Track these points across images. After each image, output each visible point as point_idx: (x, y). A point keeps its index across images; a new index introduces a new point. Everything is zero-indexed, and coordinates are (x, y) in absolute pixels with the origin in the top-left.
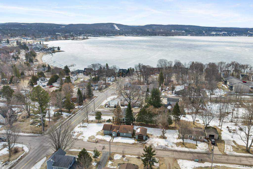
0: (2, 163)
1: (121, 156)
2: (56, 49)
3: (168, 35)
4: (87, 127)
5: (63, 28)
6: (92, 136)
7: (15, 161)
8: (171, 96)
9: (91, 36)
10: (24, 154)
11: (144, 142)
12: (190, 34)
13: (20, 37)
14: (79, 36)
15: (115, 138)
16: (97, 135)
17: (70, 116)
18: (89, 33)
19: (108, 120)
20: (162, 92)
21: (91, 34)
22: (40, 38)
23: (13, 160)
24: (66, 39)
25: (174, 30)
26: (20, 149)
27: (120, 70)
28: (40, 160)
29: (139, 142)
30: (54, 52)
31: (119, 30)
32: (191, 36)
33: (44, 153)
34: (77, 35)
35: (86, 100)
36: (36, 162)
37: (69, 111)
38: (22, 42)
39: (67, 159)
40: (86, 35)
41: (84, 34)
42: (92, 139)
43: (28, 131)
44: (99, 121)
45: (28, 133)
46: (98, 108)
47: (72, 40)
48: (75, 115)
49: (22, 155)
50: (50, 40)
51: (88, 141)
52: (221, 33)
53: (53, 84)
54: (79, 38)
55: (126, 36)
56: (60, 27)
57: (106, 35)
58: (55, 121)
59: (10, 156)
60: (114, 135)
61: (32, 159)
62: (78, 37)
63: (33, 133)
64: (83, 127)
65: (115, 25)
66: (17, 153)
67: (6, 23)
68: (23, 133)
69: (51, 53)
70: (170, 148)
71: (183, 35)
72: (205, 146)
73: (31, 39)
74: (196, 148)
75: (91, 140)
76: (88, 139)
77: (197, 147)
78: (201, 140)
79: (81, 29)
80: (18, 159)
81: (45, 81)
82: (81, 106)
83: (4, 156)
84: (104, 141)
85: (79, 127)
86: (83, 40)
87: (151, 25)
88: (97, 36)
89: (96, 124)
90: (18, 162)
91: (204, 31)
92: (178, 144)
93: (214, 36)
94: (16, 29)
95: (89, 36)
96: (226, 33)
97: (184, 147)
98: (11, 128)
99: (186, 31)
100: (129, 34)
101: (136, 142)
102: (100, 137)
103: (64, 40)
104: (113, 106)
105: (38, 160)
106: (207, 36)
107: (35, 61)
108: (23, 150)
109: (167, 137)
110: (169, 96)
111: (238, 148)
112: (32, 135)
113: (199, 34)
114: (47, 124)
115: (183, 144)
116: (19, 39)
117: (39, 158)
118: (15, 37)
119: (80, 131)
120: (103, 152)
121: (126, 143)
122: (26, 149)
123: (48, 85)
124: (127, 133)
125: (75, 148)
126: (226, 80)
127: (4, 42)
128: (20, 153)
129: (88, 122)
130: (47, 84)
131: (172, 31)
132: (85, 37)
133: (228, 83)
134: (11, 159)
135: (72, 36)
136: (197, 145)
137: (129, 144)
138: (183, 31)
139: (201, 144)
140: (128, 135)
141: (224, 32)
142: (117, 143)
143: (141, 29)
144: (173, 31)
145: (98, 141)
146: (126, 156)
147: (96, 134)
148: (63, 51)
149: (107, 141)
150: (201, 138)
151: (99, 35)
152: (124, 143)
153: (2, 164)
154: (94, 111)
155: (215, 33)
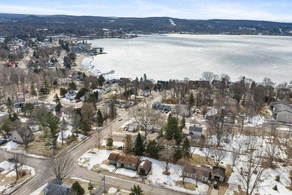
0: (9, 184)
1: (116, 190)
2: (98, 51)
3: (233, 33)
4: (96, 153)
5: (112, 22)
6: (97, 164)
7: (20, 184)
8: (200, 121)
9: (141, 33)
10: (29, 177)
11: (145, 177)
12: (261, 32)
13: (64, 34)
14: (128, 33)
15: (118, 169)
16: (102, 164)
17: (85, 138)
18: (139, 30)
19: (119, 148)
20: (193, 115)
21: (142, 30)
22: (85, 35)
23: (19, 183)
24: (113, 37)
25: (242, 27)
26: (28, 172)
27: (158, 82)
28: (42, 186)
29: (140, 176)
30: (95, 54)
31: (175, 25)
32: (263, 35)
33: (47, 178)
34: (125, 31)
35: (108, 120)
36: (39, 186)
37: (86, 133)
38: (65, 40)
39: (60, 190)
40: (135, 32)
41: (134, 30)
42: (96, 168)
43: (40, 153)
44: (111, 148)
45: (40, 155)
46: (116, 132)
47: (119, 38)
48: (90, 138)
49: (28, 179)
50: (95, 38)
51: (92, 170)
53: (80, 98)
54: (127, 36)
55: (181, 34)
56: (109, 22)
57: (158, 32)
58: (68, 143)
59: (17, 178)
60: (118, 165)
61: (35, 183)
62: (126, 34)
63: (44, 155)
64: (93, 153)
65: (171, 20)
66: (24, 176)
67: (54, 16)
68: (35, 155)
69: (92, 55)
70: (168, 186)
71: (253, 34)
72: (205, 189)
73: (75, 36)
74: (195, 190)
75: (94, 169)
76: (92, 168)
77: (196, 188)
78: (204, 180)
79: (131, 24)
80: (23, 182)
81: (73, 94)
82: (100, 128)
83: (12, 178)
84: (107, 171)
85: (88, 153)
86: (131, 38)
87: (215, 20)
88: (148, 33)
89: (106, 150)
90: (22, 185)
91: (281, 29)
92: (177, 183)
94: (62, 23)
95: (138, 33)
97: (183, 188)
98: (27, 148)
99: (257, 28)
100: (186, 31)
101: (137, 176)
102: (105, 167)
103: (110, 38)
104: (132, 130)
105: (41, 185)
106: (283, 35)
107: (73, 65)
108: (30, 173)
109: (170, 173)
110: (199, 121)
112: (43, 157)
113: (274, 32)
114: (60, 146)
115: (183, 184)
116: (63, 36)
117: (42, 182)
118: (60, 34)
119: (88, 157)
120: (101, 184)
121: (126, 176)
122: (33, 173)
123: (76, 98)
124: (131, 165)
125: (77, 176)
126: (272, 105)
127: (47, 40)
128: (26, 176)
129: (99, 147)
130: (74, 97)
131: (240, 28)
132: (134, 35)
133: (274, 109)
134: (18, 181)
135: (120, 33)
136: (197, 187)
137: (129, 177)
138: (254, 28)
139: (202, 185)
140: (131, 167)
142: (118, 174)
143: (201, 25)
145: (101, 171)
146: (121, 190)
147: (102, 162)
148: (106, 53)
149: (109, 171)
150: (204, 179)
151: (151, 32)
152: (125, 176)
153: (9, 186)
154: (110, 134)
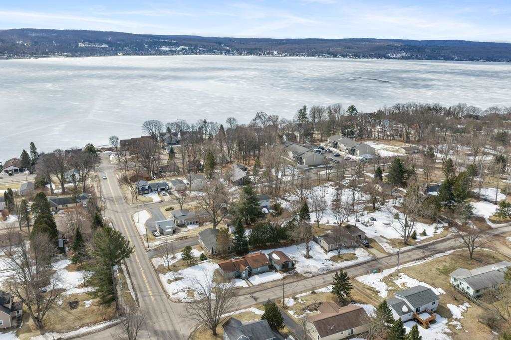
1: (292, 299)
4: (183, 278)
12: (122, 51)
15: (249, 279)
19: (203, 257)
25: (83, 43)
32: (125, 55)
44: (189, 263)
52: (178, 49)
60: (244, 275)
64: (175, 280)
70: (332, 267)
74: (357, 258)
77: (356, 256)
91: (146, 44)
93: (167, 54)
96: (187, 48)
97: (345, 261)
99: (109, 44)
111: (393, 242)
113: (139, 50)
115: (340, 258)
124: (263, 266)
129: (169, 269)
131: (79, 44)
138: (104, 44)
140: (263, 269)
141: (183, 47)
142: (260, 284)
144: (81, 45)
146: (297, 296)
149: (244, 287)
155: (167, 49)
